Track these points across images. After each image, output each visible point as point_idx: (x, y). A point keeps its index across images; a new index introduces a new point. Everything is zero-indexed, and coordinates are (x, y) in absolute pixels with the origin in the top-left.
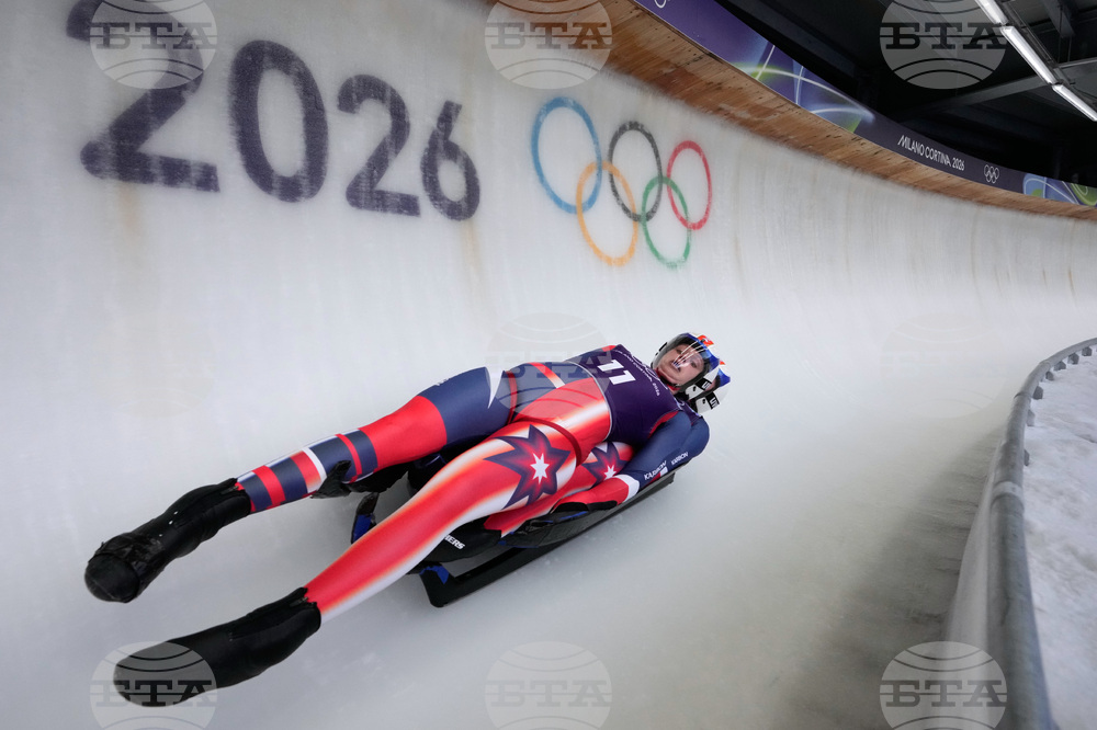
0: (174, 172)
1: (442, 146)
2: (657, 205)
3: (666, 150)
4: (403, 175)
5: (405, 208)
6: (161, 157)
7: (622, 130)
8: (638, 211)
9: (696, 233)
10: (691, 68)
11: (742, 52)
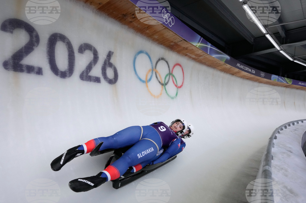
0: (30, 69)
1: (108, 63)
2: (168, 81)
3: (171, 66)
4: (96, 71)
5: (96, 81)
6: (26, 65)
7: (159, 60)
8: (163, 83)
9: (179, 89)
10: (179, 43)
11: (193, 39)
